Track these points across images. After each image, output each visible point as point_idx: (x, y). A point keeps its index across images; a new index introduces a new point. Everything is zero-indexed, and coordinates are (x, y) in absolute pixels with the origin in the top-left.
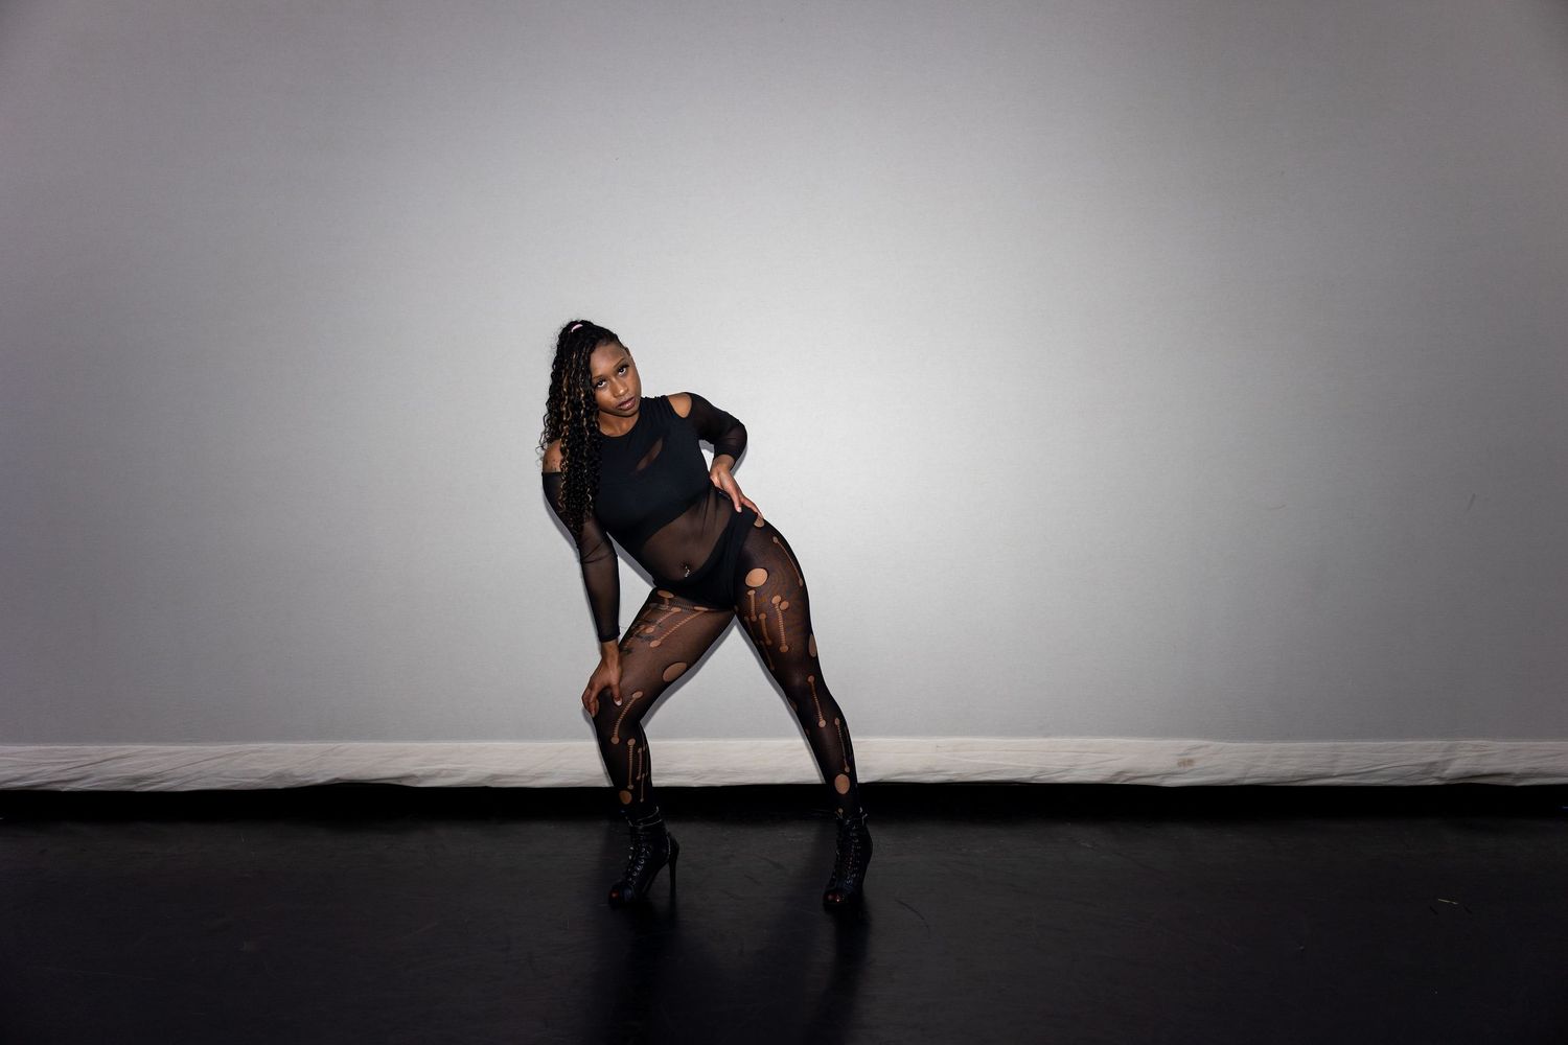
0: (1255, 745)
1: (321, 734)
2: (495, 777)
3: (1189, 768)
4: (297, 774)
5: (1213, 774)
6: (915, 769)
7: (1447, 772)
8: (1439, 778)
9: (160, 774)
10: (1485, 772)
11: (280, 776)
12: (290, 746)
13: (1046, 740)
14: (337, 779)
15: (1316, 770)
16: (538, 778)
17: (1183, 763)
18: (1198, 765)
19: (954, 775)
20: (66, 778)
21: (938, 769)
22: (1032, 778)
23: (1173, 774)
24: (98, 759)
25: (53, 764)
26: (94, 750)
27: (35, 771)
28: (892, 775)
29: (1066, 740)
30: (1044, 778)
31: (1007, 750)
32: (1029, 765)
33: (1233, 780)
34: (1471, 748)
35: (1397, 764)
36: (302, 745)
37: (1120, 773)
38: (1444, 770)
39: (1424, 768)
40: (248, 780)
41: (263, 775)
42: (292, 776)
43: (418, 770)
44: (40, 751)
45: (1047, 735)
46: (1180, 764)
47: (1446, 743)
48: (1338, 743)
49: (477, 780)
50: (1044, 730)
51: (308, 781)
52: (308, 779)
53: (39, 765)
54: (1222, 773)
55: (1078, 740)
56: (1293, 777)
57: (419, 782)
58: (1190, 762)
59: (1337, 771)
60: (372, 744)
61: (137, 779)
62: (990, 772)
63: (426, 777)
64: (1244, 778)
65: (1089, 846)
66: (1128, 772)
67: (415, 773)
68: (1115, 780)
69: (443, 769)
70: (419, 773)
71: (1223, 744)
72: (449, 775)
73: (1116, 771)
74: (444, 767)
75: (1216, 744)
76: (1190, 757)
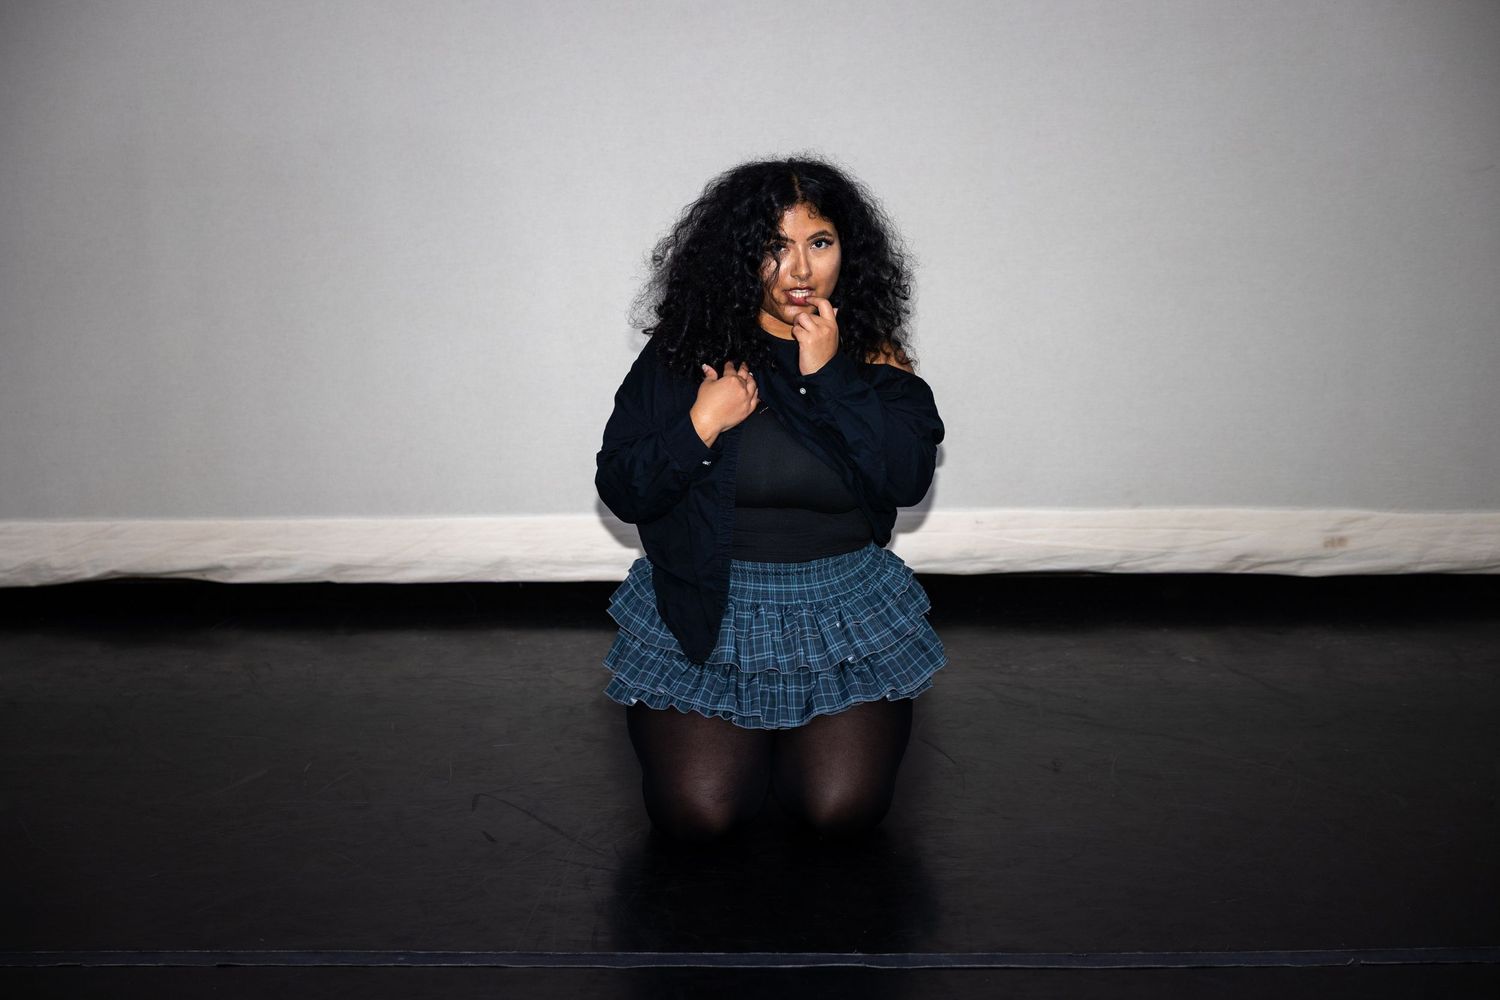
1: (83, 508)
2: (340, 568)
3: (1340, 549)
4: (54, 568)
5: (1372, 558)
6: (945, 552)
11: (32, 568)
12: (44, 525)
14: (114, 572)
16: (404, 569)
17: (1330, 544)
18: (1352, 545)
19: (1001, 562)
21: (977, 554)
22: (1114, 566)
23: (1316, 557)
29: (1165, 511)
30: (1130, 566)
31: (1077, 527)
32: (1108, 547)
33: (1402, 567)
36: (60, 525)
37: (1240, 558)
41: (7, 567)
42: (49, 568)
43: (227, 559)
45: (1136, 504)
46: (1326, 546)
49: (315, 573)
50: (1132, 497)
51: (70, 576)
52: (67, 573)
54: (1386, 556)
55: (1181, 511)
56: (1488, 561)
57: (231, 576)
58: (1342, 541)
60: (160, 522)
63: (240, 568)
64: (1419, 563)
65: (1193, 660)
66: (1252, 556)
67: (225, 563)
68: (1233, 568)
69: (265, 558)
70: (231, 564)
71: (1390, 515)
72: (273, 567)
73: (1236, 554)
74: (266, 553)
75: (1380, 516)
76: (1342, 534)
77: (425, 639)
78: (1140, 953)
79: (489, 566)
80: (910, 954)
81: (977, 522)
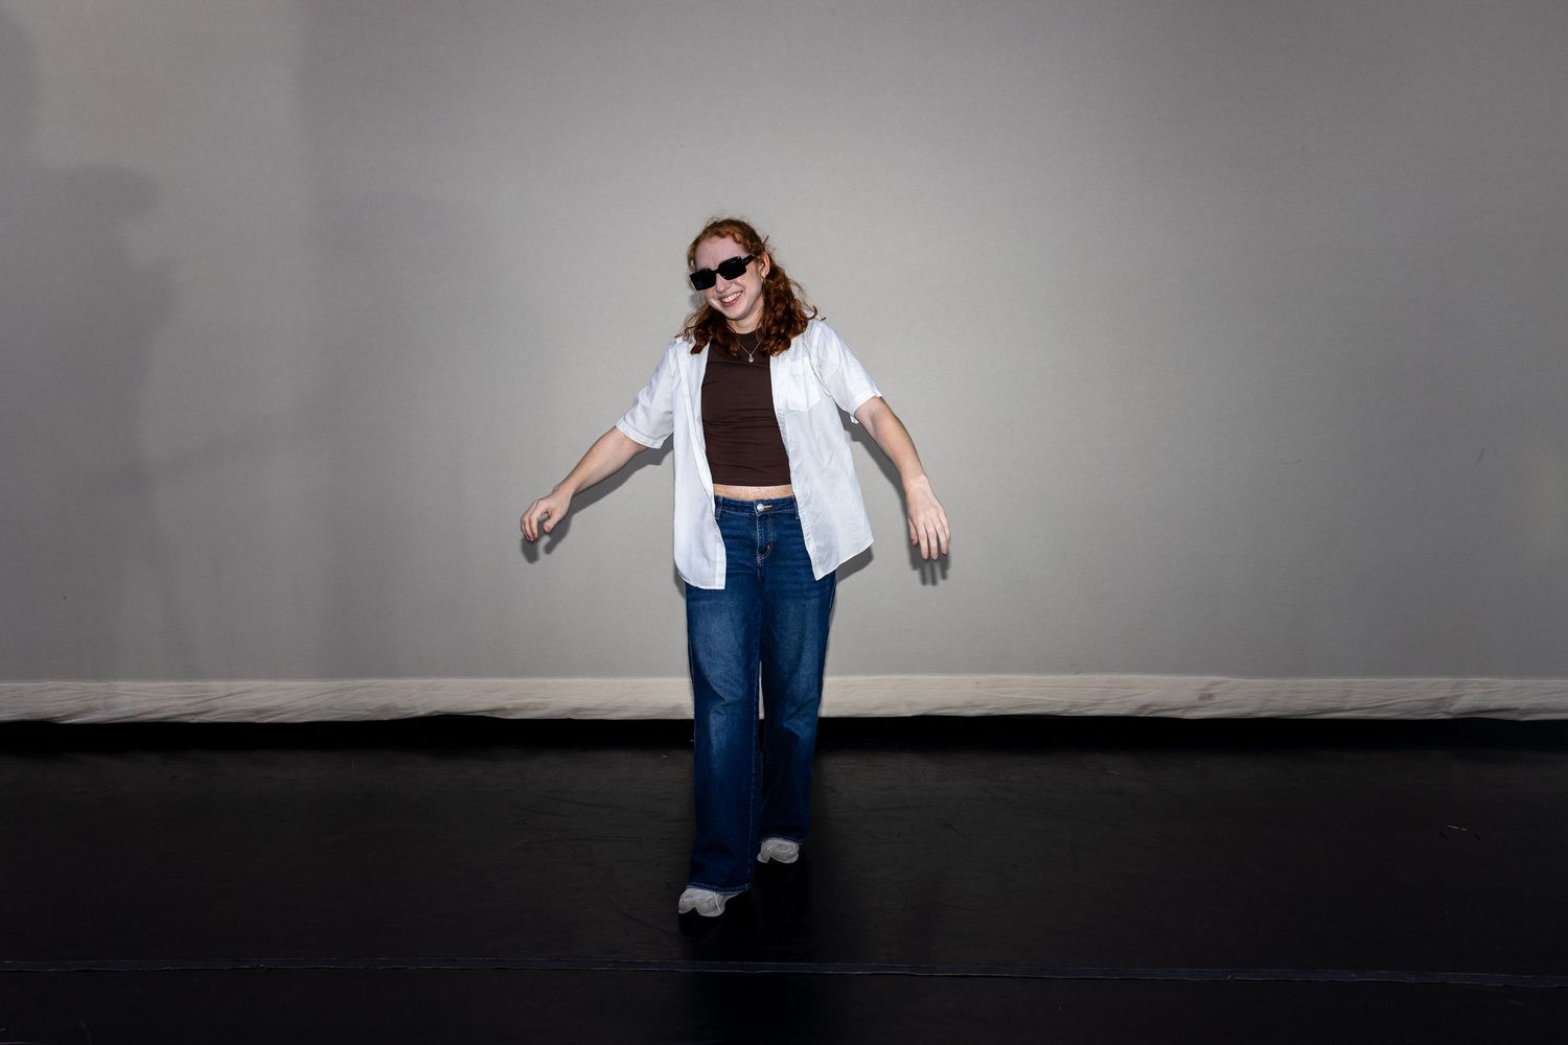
0: (1271, 681)
1: (420, 672)
2: (577, 710)
3: (1209, 702)
4: (401, 707)
5: (1231, 707)
6: (957, 704)
7: (1455, 707)
8: (1447, 714)
9: (279, 708)
10: (1491, 707)
11: (385, 709)
12: (394, 682)
13: (1079, 676)
14: (435, 712)
15: (1328, 705)
16: (618, 711)
17: (1204, 697)
18: (1217, 699)
19: (990, 709)
20: (194, 711)
21: (977, 704)
22: (1064, 711)
23: (1195, 707)
24: (222, 693)
25: (183, 698)
26: (218, 686)
27: (167, 704)
28: (937, 709)
29: (1097, 677)
30: (1075, 712)
31: (1041, 686)
32: (1060, 699)
33: (1249, 714)
34: (1476, 685)
35: (1404, 700)
36: (405, 681)
37: (1145, 707)
38: (1452, 705)
39: (1431, 703)
40: (355, 712)
41: (371, 708)
42: (397, 708)
43: (508, 704)
44: (172, 687)
45: (1078, 673)
46: (1200, 699)
47: (1454, 680)
48: (1349, 680)
49: (561, 712)
50: (1075, 668)
51: (411, 713)
52: (407, 712)
53: (170, 699)
54: (1240, 707)
55: (1107, 677)
56: (1306, 710)
57: (510, 715)
58: (1210, 696)
59: (1352, 705)
60: (468, 680)
61: (259, 712)
62: (1025, 706)
63: (516, 710)
65: (1117, 773)
66: (1152, 706)
67: (506, 707)
68: (1141, 713)
69: (531, 703)
70: (510, 706)
71: (1241, 680)
72: (536, 709)
73: (1142, 704)
74: (531, 700)
75: (1234, 681)
76: (1211, 692)
81: (977, 683)
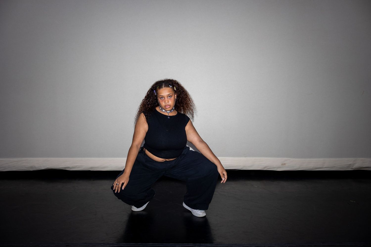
0: (302, 159)
1: (43, 156)
2: (92, 168)
3: (284, 166)
5: (291, 167)
8: (351, 168)
10: (364, 167)
11: (32, 167)
12: (34, 159)
14: (48, 168)
15: (319, 166)
16: (105, 168)
17: (283, 164)
18: (287, 165)
22: (241, 168)
23: (280, 167)
29: (251, 158)
30: (244, 169)
31: (234, 161)
32: (240, 165)
33: (296, 169)
34: (360, 160)
35: (339, 165)
36: (38, 159)
38: (353, 166)
39: (348, 166)
40: (22, 168)
41: (27, 167)
42: (35, 167)
45: (246, 157)
46: (282, 165)
47: (354, 159)
48: (325, 159)
49: (87, 169)
50: (245, 156)
51: (40, 169)
54: (293, 167)
55: (254, 158)
56: (312, 168)
57: (70, 169)
58: (285, 164)
59: (325, 166)
60: (57, 158)
62: (230, 167)
63: (73, 168)
64: (299, 168)
65: (257, 187)
66: (267, 167)
67: (69, 166)
68: (264, 169)
69: (77, 166)
70: (71, 167)
71: (294, 159)
72: (79, 167)
73: (265, 166)
74: (78, 165)
75: (292, 159)
76: (285, 163)
77: (108, 182)
78: (246, 244)
79: (121, 167)
80: (201, 244)
